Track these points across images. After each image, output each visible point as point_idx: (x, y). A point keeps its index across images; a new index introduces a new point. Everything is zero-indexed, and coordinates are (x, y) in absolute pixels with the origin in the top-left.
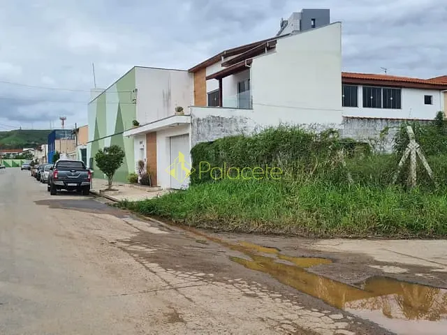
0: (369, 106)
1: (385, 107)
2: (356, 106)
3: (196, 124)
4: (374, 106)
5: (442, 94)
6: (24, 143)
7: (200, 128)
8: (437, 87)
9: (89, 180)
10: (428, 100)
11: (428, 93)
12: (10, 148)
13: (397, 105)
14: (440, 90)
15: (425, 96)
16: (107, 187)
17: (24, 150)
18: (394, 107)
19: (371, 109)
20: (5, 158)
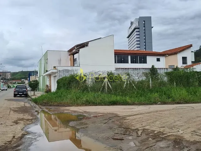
0: (133, 63)
1: (140, 63)
2: (128, 63)
3: (59, 72)
4: (136, 63)
5: (164, 57)
6: (23, 77)
7: (60, 74)
8: (162, 55)
9: (27, 92)
10: (158, 60)
11: (158, 57)
12: (18, 79)
13: (145, 62)
14: (163, 56)
15: (157, 58)
16: (33, 94)
17: (22, 80)
18: (144, 63)
19: (134, 64)
20: (14, 84)
